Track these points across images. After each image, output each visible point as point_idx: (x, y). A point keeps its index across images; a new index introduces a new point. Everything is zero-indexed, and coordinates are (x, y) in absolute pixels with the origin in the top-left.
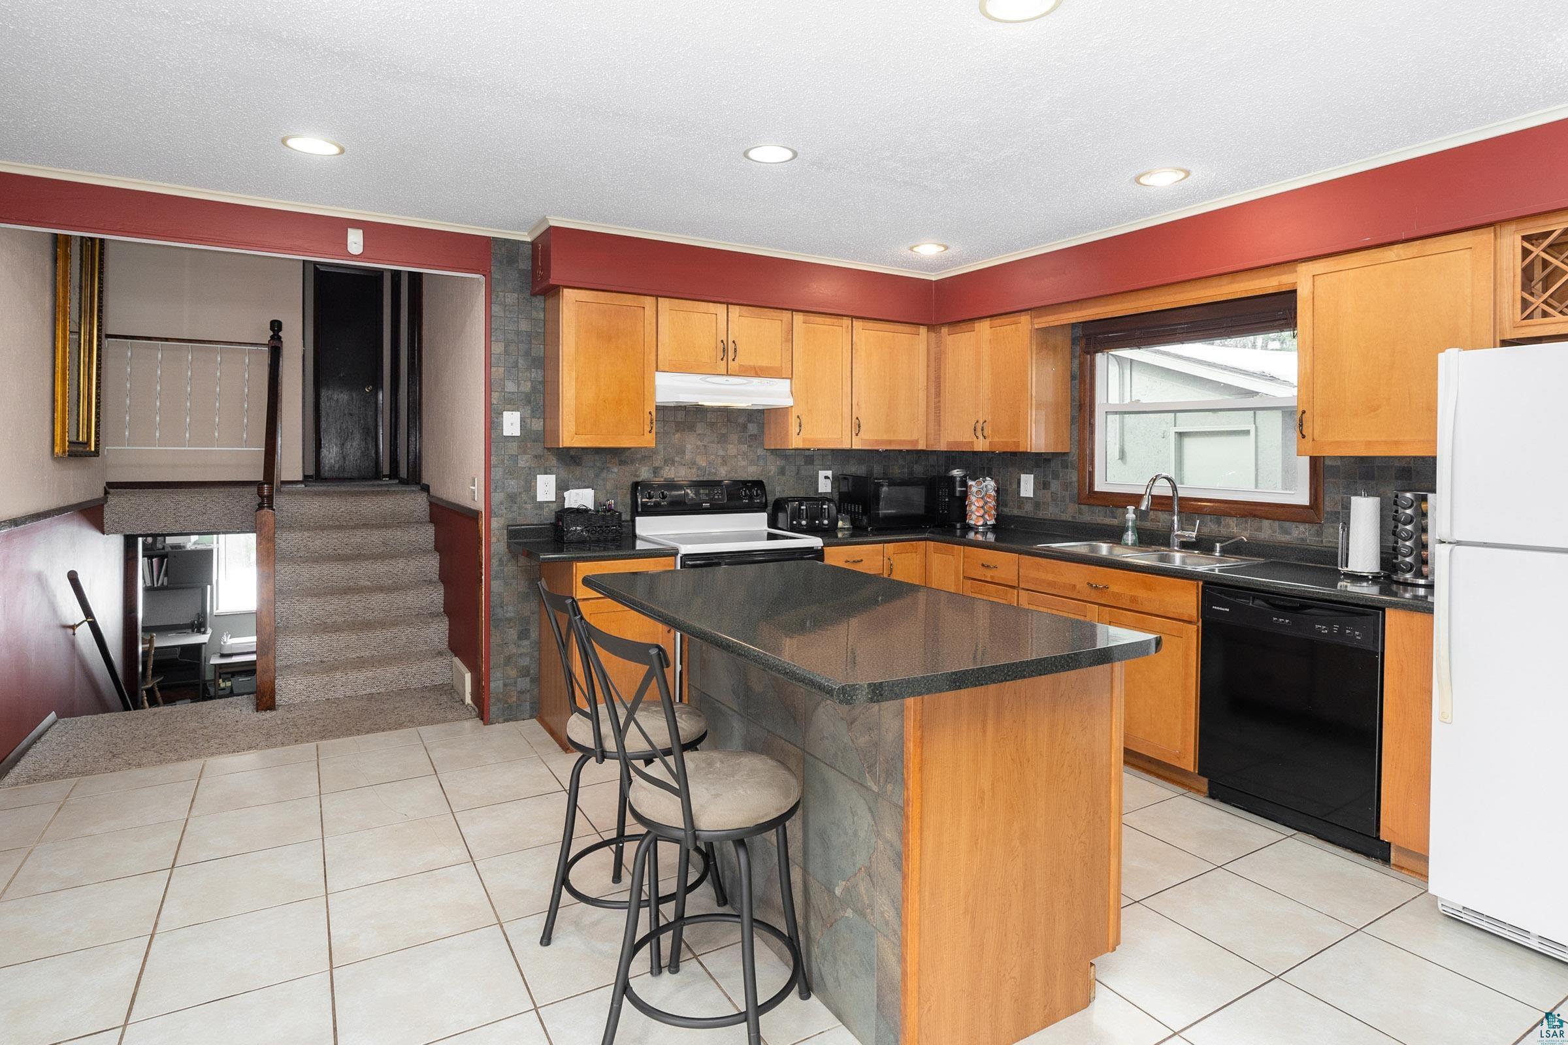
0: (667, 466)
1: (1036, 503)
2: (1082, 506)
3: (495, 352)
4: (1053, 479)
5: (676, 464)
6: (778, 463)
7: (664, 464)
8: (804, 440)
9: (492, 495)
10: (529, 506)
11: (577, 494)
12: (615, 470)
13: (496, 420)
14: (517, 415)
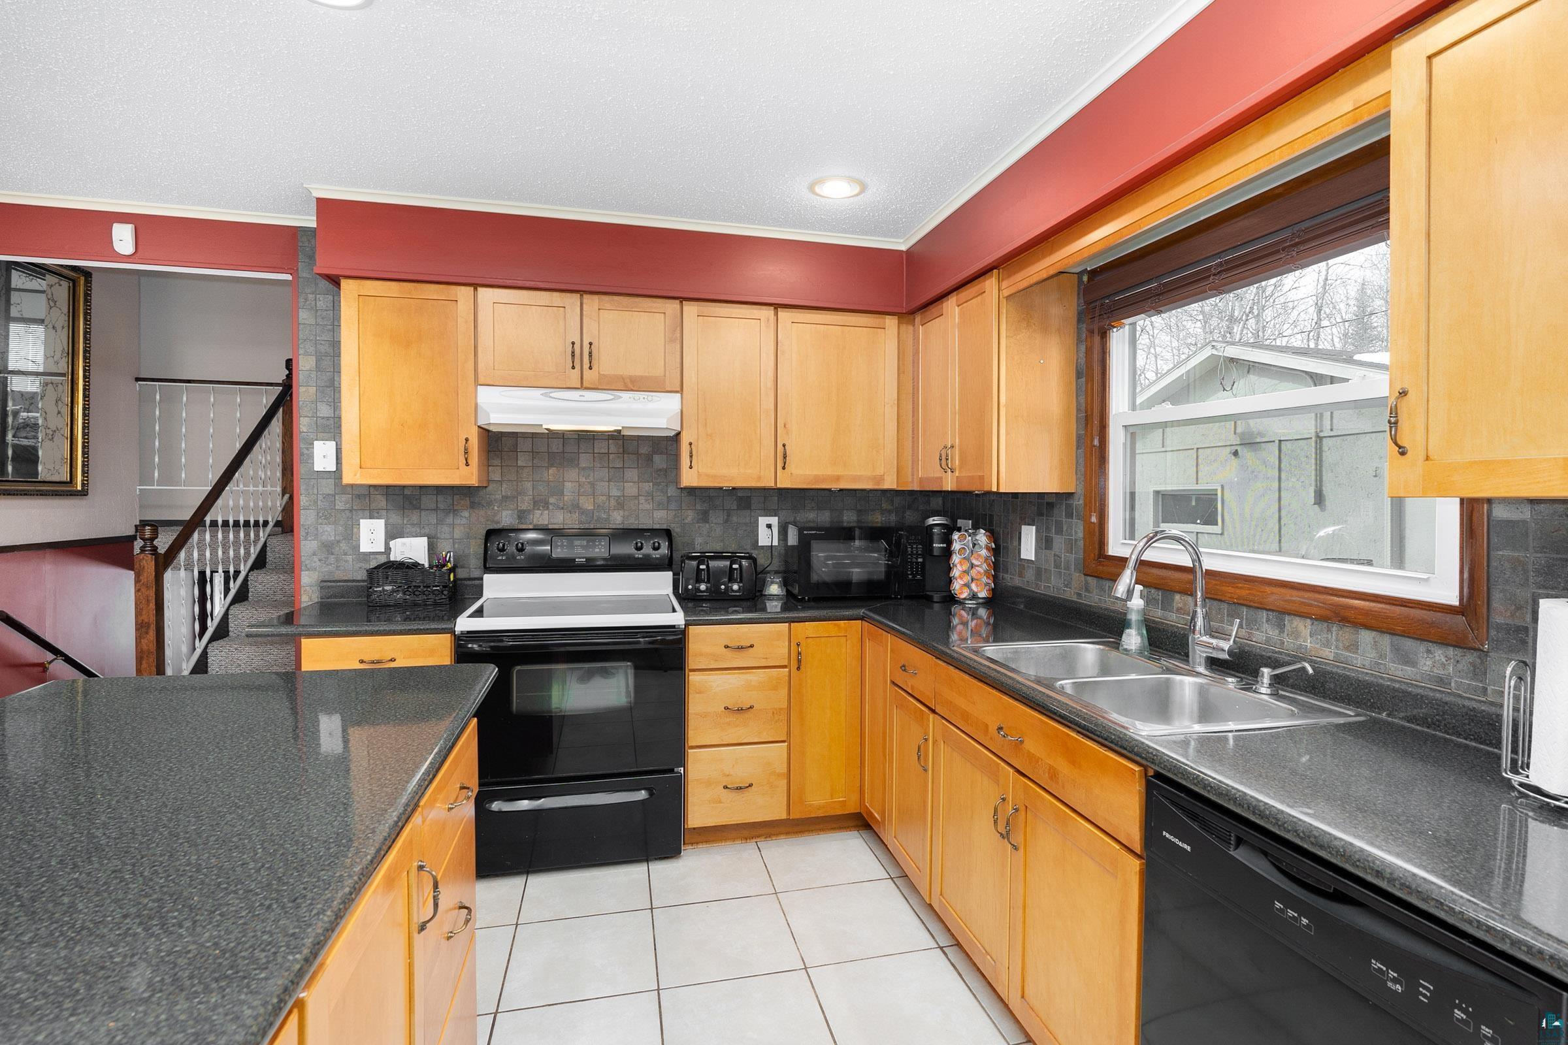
0: (538, 509)
1: (1039, 569)
2: (1089, 578)
3: (303, 369)
4: (1057, 533)
5: (551, 507)
6: (698, 507)
7: (534, 506)
8: (699, 475)
9: (303, 543)
10: (350, 558)
11: (404, 544)
12: (466, 514)
13: (305, 451)
14: (331, 445)
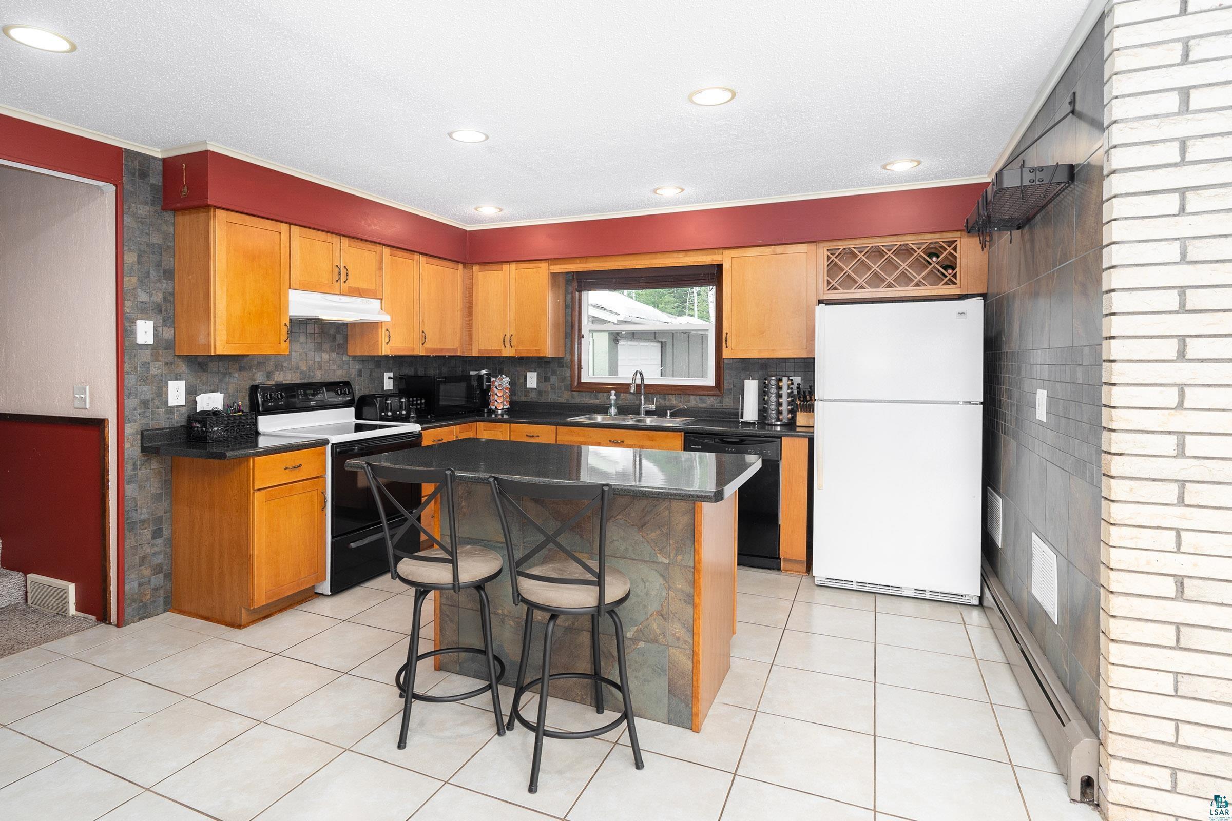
0: (278, 371)
1: (539, 391)
2: (574, 393)
4: (552, 375)
5: (284, 369)
6: (357, 367)
7: (275, 368)
8: (391, 349)
9: (126, 401)
10: (161, 411)
11: (210, 398)
12: (236, 375)
13: (129, 328)
14: (150, 324)
